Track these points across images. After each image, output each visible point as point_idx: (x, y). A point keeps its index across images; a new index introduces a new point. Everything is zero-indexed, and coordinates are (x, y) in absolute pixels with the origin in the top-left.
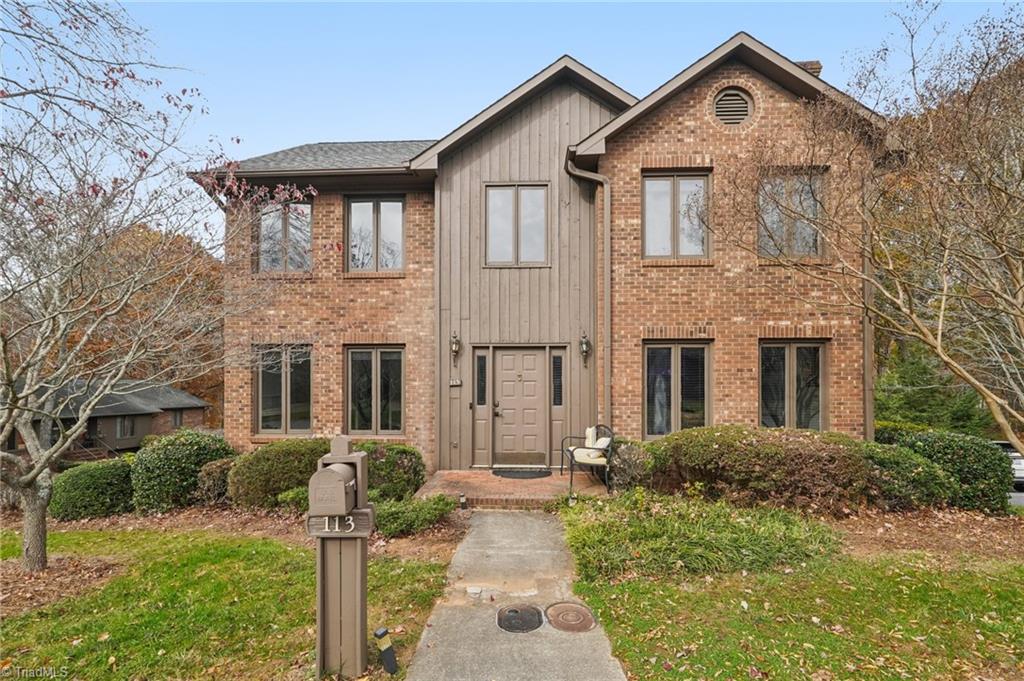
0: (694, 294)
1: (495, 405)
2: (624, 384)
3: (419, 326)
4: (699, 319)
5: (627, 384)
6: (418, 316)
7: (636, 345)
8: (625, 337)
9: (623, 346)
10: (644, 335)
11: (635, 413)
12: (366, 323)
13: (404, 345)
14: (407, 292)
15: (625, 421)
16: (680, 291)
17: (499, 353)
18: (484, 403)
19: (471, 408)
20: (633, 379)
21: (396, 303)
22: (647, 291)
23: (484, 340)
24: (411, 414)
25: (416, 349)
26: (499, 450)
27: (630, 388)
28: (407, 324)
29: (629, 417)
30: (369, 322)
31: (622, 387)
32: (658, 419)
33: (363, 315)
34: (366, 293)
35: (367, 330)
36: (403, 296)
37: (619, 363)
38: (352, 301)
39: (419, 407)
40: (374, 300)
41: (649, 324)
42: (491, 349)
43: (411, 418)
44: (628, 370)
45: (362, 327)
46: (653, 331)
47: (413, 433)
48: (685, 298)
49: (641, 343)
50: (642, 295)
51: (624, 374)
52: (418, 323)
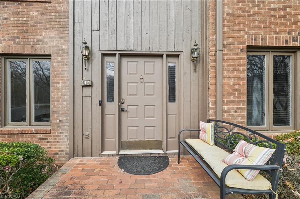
0: (288, 10)
1: (121, 102)
2: (232, 84)
3: (62, 40)
4: (293, 30)
5: (234, 84)
6: (61, 33)
7: (242, 51)
8: (232, 43)
9: (230, 51)
10: (248, 43)
11: (241, 108)
12: (18, 37)
13: (50, 55)
14: (53, 14)
15: (233, 115)
16: (277, 6)
17: (125, 60)
18: (113, 101)
19: (100, 104)
20: (239, 80)
21: (43, 23)
22: (251, 5)
23: (112, 48)
24: (56, 110)
25: (59, 58)
26: (124, 139)
27: (237, 87)
28: (51, 38)
29: (236, 112)
30: (20, 37)
31: (230, 87)
32: (255, 113)
33: (15, 31)
34: (18, 13)
35: (19, 43)
36: (48, 17)
37: (228, 66)
38: (6, 19)
39: (62, 104)
40: (25, 19)
41: (252, 33)
42: (117, 55)
43: (56, 112)
44: (235, 72)
45: (15, 41)
46: (255, 40)
47: (57, 124)
48: (282, 13)
49: (245, 49)
50: (247, 9)
51: (232, 76)
52: (61, 38)
